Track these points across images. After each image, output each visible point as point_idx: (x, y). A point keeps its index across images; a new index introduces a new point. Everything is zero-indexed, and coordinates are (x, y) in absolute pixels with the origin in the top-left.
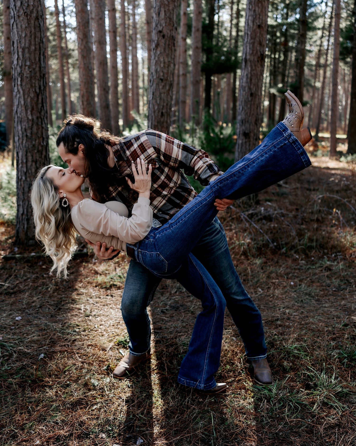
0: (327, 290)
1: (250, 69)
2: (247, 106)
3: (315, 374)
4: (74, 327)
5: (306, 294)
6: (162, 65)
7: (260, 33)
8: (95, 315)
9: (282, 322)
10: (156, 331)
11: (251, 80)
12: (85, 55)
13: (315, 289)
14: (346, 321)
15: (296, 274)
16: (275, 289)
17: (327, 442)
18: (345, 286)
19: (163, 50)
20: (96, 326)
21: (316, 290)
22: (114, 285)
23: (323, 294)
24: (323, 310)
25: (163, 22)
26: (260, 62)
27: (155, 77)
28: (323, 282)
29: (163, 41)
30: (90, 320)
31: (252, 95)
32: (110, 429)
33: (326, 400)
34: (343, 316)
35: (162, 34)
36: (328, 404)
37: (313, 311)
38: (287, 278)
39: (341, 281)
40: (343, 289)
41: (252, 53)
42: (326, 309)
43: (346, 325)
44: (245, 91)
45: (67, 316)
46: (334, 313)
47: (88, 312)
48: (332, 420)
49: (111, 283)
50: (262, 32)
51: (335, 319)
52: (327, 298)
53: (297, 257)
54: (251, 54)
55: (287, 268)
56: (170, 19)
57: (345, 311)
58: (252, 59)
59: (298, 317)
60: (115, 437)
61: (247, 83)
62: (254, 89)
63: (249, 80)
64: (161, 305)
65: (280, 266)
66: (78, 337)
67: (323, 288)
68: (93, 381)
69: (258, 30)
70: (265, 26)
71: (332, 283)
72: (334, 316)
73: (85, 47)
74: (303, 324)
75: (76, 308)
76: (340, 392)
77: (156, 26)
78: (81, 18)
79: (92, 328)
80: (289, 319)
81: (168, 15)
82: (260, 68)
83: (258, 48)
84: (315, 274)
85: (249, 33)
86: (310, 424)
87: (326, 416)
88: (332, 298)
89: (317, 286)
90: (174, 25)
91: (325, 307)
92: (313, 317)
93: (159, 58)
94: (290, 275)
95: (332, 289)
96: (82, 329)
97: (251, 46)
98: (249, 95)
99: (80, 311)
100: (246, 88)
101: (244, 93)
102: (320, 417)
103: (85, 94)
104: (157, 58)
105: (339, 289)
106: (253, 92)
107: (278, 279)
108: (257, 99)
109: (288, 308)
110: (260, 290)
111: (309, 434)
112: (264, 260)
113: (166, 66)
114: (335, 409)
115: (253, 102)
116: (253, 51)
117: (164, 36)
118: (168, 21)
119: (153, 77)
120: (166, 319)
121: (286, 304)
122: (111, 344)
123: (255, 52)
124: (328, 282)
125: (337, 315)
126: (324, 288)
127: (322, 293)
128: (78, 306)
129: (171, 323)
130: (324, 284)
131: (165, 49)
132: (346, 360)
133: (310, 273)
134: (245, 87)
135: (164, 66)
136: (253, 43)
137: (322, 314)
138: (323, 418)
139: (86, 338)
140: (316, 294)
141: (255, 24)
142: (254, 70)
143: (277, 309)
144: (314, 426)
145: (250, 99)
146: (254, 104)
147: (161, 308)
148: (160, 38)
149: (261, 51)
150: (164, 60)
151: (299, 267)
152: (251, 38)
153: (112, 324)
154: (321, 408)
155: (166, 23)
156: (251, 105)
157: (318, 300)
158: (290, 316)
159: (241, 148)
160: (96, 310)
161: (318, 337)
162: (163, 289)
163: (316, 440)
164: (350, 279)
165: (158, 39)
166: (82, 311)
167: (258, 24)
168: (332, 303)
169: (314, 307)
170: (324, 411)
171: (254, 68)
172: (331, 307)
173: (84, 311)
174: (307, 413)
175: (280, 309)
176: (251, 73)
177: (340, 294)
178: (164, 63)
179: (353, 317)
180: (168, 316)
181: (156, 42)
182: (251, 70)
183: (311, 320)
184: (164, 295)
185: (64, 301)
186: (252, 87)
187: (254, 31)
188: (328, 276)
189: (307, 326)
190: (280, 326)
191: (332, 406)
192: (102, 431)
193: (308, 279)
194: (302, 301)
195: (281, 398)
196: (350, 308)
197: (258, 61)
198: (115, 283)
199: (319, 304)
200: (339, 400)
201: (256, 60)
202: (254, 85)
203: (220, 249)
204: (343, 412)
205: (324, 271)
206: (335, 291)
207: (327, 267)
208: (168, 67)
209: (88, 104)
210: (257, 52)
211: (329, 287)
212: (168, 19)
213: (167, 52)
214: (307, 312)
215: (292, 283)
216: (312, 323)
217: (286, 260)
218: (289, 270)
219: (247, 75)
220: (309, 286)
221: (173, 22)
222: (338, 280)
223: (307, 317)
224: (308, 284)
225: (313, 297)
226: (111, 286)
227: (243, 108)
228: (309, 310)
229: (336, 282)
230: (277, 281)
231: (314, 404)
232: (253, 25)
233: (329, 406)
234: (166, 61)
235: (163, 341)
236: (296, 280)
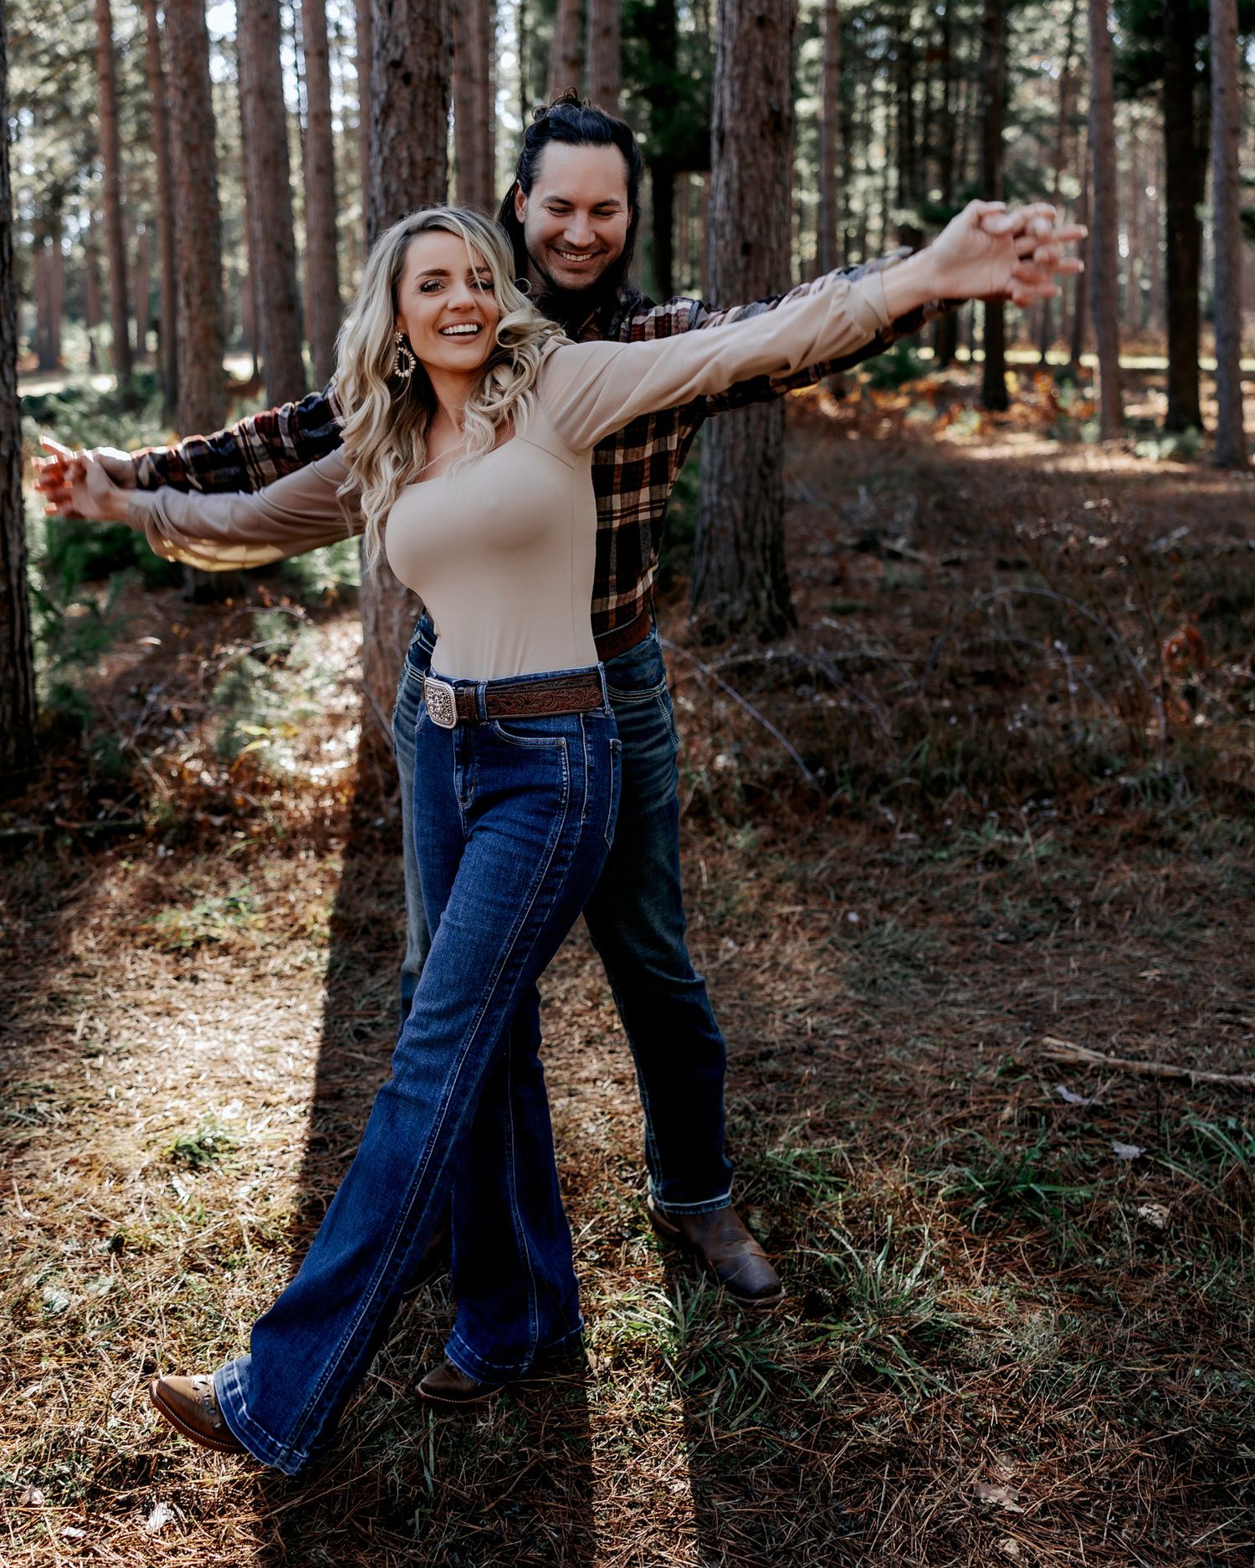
0: (975, 938)
1: (735, 162)
2: (732, 287)
3: (848, 1258)
4: (32, 1096)
5: (895, 956)
6: (405, 172)
7: (765, 44)
8: (118, 1051)
9: (783, 1062)
10: (321, 1105)
11: (742, 199)
12: (195, 141)
13: (932, 939)
14: (1019, 1056)
15: (872, 883)
16: (784, 939)
17: (844, 1518)
18: (1045, 924)
19: (405, 124)
20: (112, 1092)
21: (934, 938)
22: (211, 940)
23: (957, 956)
24: (943, 1017)
25: (403, 33)
26: (769, 137)
27: (382, 213)
28: (967, 911)
29: (406, 93)
30: (97, 1071)
31: (747, 249)
32: (66, 1470)
33: (868, 1359)
34: (1015, 1035)
35: (401, 72)
36: (875, 1374)
37: (907, 1020)
38: (838, 898)
39: (1036, 903)
40: (1037, 934)
41: (742, 110)
42: (956, 1010)
43: (1014, 1071)
44: (723, 236)
45: (20, 1057)
46: (982, 1027)
47: (96, 1043)
48: (877, 1436)
49: (202, 931)
50: (772, 40)
51: (981, 1048)
52: (971, 969)
53: (890, 817)
54: (736, 115)
55: (844, 860)
56: (427, 21)
57: (1023, 1016)
58: (742, 131)
59: (843, 1045)
60: (75, 1501)
61: (729, 208)
62: (755, 229)
63: (734, 201)
64: (358, 1008)
65: (822, 853)
66: (41, 1132)
67: (961, 931)
68: (48, 1292)
69: (757, 34)
70: (782, 19)
71: (998, 911)
72: (980, 1036)
73: (194, 116)
74: (859, 1072)
75: (57, 1027)
76: (926, 1326)
77: (383, 45)
78: (182, 25)
79: (95, 1100)
80: (809, 1051)
81: (419, 9)
82: (771, 159)
83: (761, 93)
84: (941, 880)
85: (729, 45)
86: (793, 1450)
87: (861, 1418)
88: (986, 970)
89: (942, 926)
90: (440, 41)
91: (954, 1004)
92: (902, 1043)
93: (392, 149)
94: (850, 887)
95: (994, 935)
96: (61, 1102)
97: (737, 86)
98: (738, 250)
99: (70, 1037)
100: (728, 229)
101: (721, 243)
102: (833, 1421)
103: (196, 269)
104: (386, 151)
105: (1022, 933)
106: (750, 238)
107: (804, 902)
108: (767, 263)
109: (819, 1008)
110: (731, 944)
111: (784, 1487)
112: (765, 831)
113: (420, 173)
114: (897, 1390)
115: (751, 275)
116: (744, 102)
117: (407, 79)
118: (421, 30)
119: (376, 211)
120: (367, 1059)
121: (814, 994)
122: (147, 1158)
123: (750, 106)
124: (986, 908)
125: (991, 1034)
126: (968, 931)
127: (954, 950)
128: (65, 1020)
129: (380, 1075)
130: (969, 918)
131: (412, 119)
132: (981, 1205)
133: (924, 877)
134: (723, 225)
135: (412, 176)
136: (744, 78)
137: (939, 1030)
138: (847, 1426)
139: (70, 1135)
140: (932, 954)
141: (747, 14)
142: (749, 166)
143: (779, 1013)
144: (806, 1455)
145: (741, 263)
146: (757, 279)
147: (357, 1021)
148: (397, 84)
149: (772, 100)
150: (411, 156)
151: (887, 855)
152: (736, 62)
153: (169, 1084)
154: (848, 1388)
155: (413, 35)
156: (745, 285)
157: (935, 979)
158: (817, 1042)
159: (720, 431)
160: (125, 1034)
161: (903, 1116)
162: (380, 948)
163: (803, 1510)
164: (1070, 895)
165: (390, 87)
166: (76, 1038)
167: (757, 13)
168: (985, 987)
169: (915, 1004)
170: (854, 1399)
171: (750, 159)
172: (975, 1002)
173: (84, 1038)
174: (792, 1405)
175: (785, 1016)
176: (740, 177)
177: (1020, 954)
178: (412, 164)
179: (1047, 1040)
180: (374, 1047)
181: (382, 97)
182: (740, 168)
183: (892, 1054)
184: (379, 973)
185: (21, 999)
186: (746, 222)
187: (745, 37)
188: (988, 889)
189: (872, 1076)
190: (774, 1077)
191: (887, 1380)
192: (36, 1480)
193: (913, 900)
194: (874, 982)
195: (704, 1351)
196: (1047, 1003)
197: (763, 135)
198: (214, 933)
199: (934, 993)
200: (920, 1359)
201: (755, 131)
202: (754, 215)
203: (659, 795)
204: (926, 1400)
205: (980, 868)
206: (1004, 942)
207: (992, 852)
208: (425, 178)
209: (204, 303)
210: (757, 105)
211: (985, 926)
212: (420, 23)
213: (420, 129)
214: (884, 1025)
215: (853, 917)
216: (893, 1066)
217: (847, 833)
218: (848, 868)
219: (727, 184)
220: (914, 926)
221: (439, 32)
222: (1024, 902)
223: (879, 1042)
224: (911, 918)
225: (921, 967)
226: (197, 944)
227: (718, 295)
228: (893, 1016)
229: (1013, 908)
230: (799, 909)
231: (825, 1371)
232: (741, 16)
233: (879, 1379)
234: (419, 157)
235: (334, 1142)
236: (868, 906)
